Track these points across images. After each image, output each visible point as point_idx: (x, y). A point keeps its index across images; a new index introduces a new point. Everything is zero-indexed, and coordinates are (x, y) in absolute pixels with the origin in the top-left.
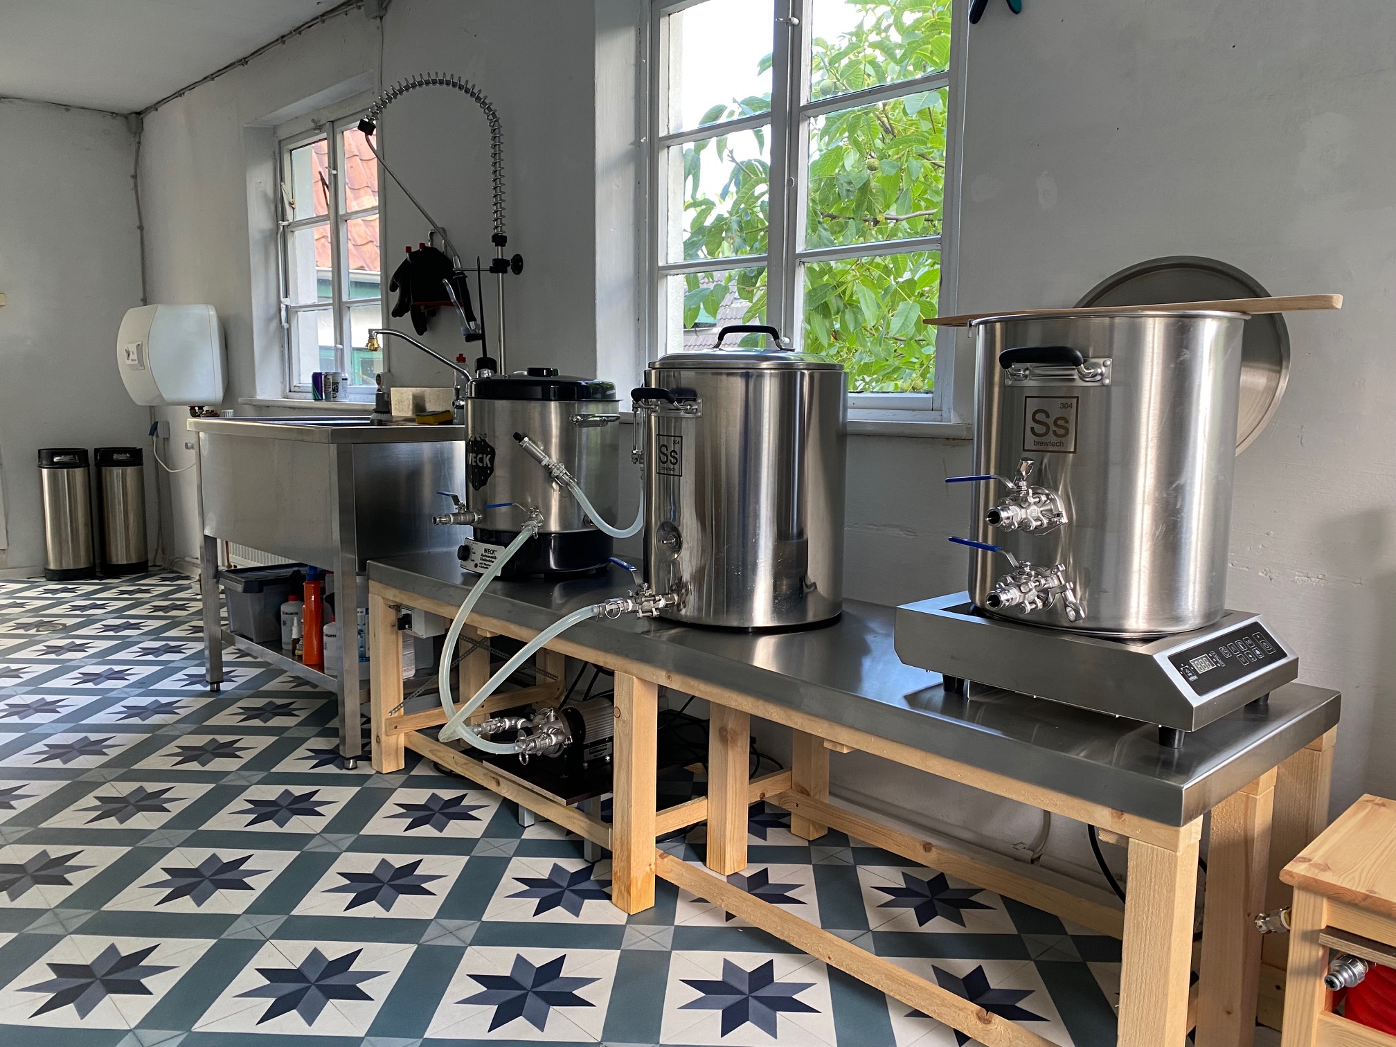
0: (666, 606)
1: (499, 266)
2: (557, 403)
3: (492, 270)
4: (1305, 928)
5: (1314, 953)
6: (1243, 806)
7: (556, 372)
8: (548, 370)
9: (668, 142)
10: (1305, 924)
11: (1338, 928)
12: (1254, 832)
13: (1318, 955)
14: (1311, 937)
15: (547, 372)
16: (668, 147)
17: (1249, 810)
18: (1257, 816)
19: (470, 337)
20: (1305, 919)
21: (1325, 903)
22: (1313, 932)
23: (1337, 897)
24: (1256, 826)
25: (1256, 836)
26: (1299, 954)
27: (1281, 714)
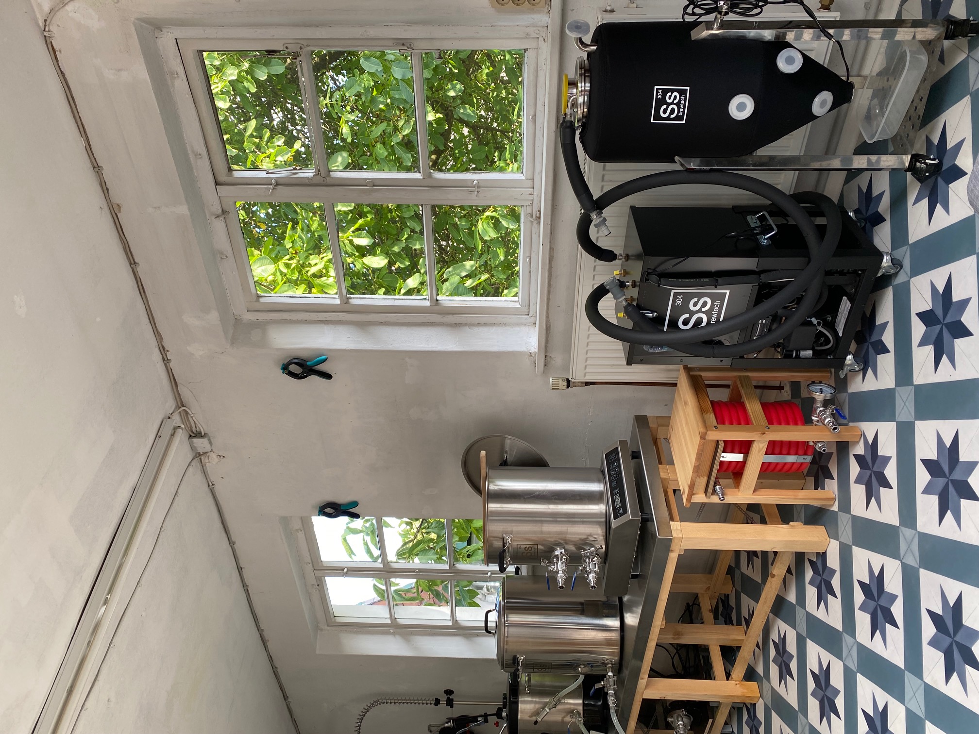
0: (612, 672)
1: (450, 703)
2: (520, 697)
3: (452, 707)
7: (505, 695)
8: (504, 699)
9: (393, 618)
15: (505, 699)
16: (396, 618)
19: (486, 721)
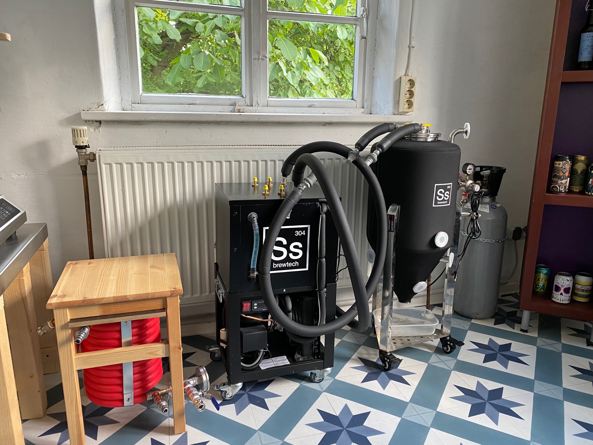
4: (61, 325)
5: (67, 333)
6: (18, 284)
10: (61, 322)
11: (75, 318)
12: (26, 294)
13: (69, 333)
14: (65, 327)
17: (21, 286)
18: (25, 287)
20: (61, 321)
21: (68, 310)
22: (65, 324)
23: (72, 306)
24: (26, 291)
25: (27, 295)
26: (61, 335)
27: (24, 238)
